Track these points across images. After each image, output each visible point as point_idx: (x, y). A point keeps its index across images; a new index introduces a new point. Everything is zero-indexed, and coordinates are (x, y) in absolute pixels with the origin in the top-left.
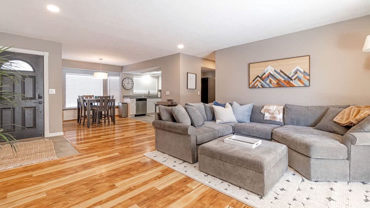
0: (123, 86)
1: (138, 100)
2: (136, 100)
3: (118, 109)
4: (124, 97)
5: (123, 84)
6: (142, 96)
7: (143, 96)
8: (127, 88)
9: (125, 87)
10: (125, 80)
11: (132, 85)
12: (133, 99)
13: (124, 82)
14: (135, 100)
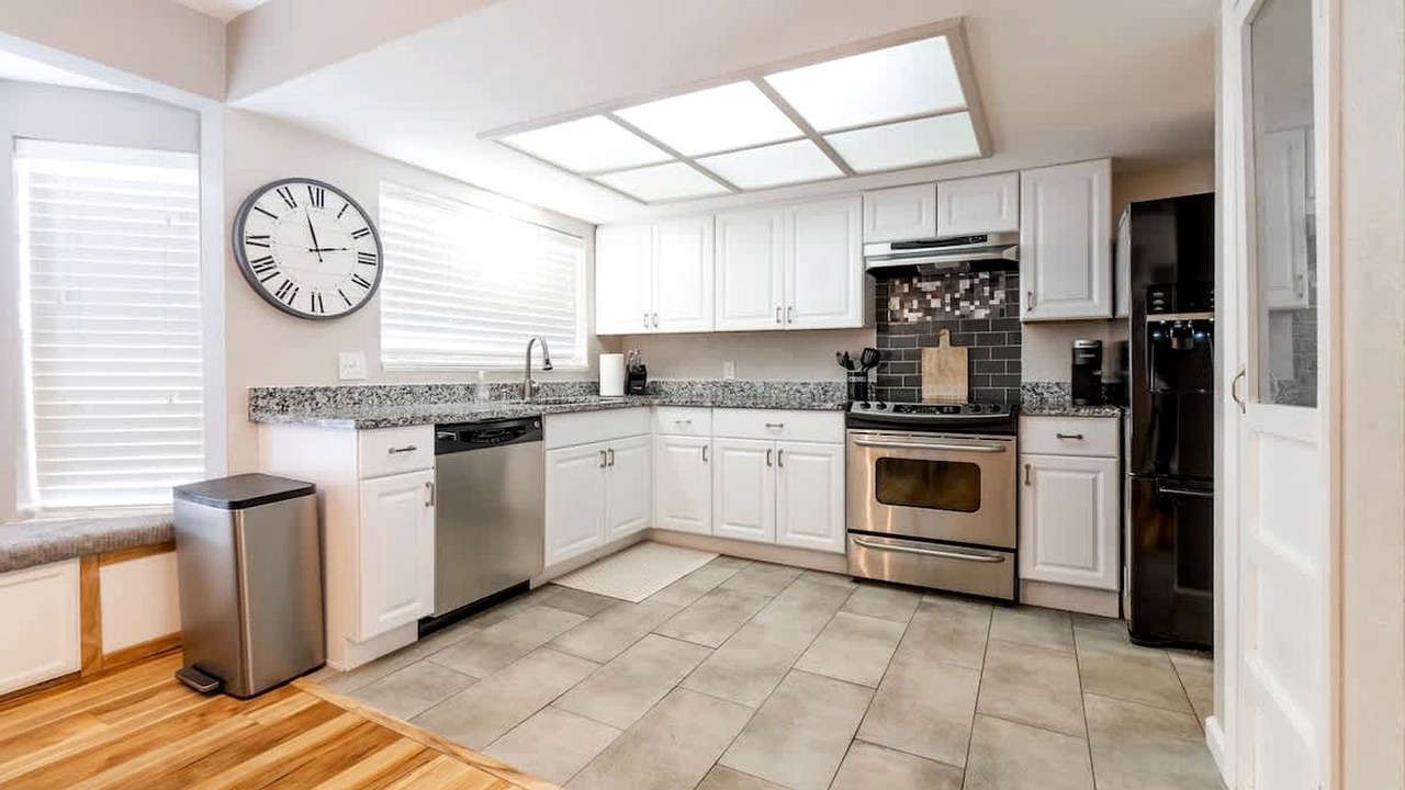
0: (250, 275)
1: (459, 438)
2: (442, 447)
3: (173, 555)
4: (267, 404)
5: (253, 253)
6: (470, 389)
7: (483, 394)
8: (302, 304)
9: (271, 287)
10: (270, 201)
11: (368, 273)
12: (402, 437)
13: (255, 224)
14: (425, 437)
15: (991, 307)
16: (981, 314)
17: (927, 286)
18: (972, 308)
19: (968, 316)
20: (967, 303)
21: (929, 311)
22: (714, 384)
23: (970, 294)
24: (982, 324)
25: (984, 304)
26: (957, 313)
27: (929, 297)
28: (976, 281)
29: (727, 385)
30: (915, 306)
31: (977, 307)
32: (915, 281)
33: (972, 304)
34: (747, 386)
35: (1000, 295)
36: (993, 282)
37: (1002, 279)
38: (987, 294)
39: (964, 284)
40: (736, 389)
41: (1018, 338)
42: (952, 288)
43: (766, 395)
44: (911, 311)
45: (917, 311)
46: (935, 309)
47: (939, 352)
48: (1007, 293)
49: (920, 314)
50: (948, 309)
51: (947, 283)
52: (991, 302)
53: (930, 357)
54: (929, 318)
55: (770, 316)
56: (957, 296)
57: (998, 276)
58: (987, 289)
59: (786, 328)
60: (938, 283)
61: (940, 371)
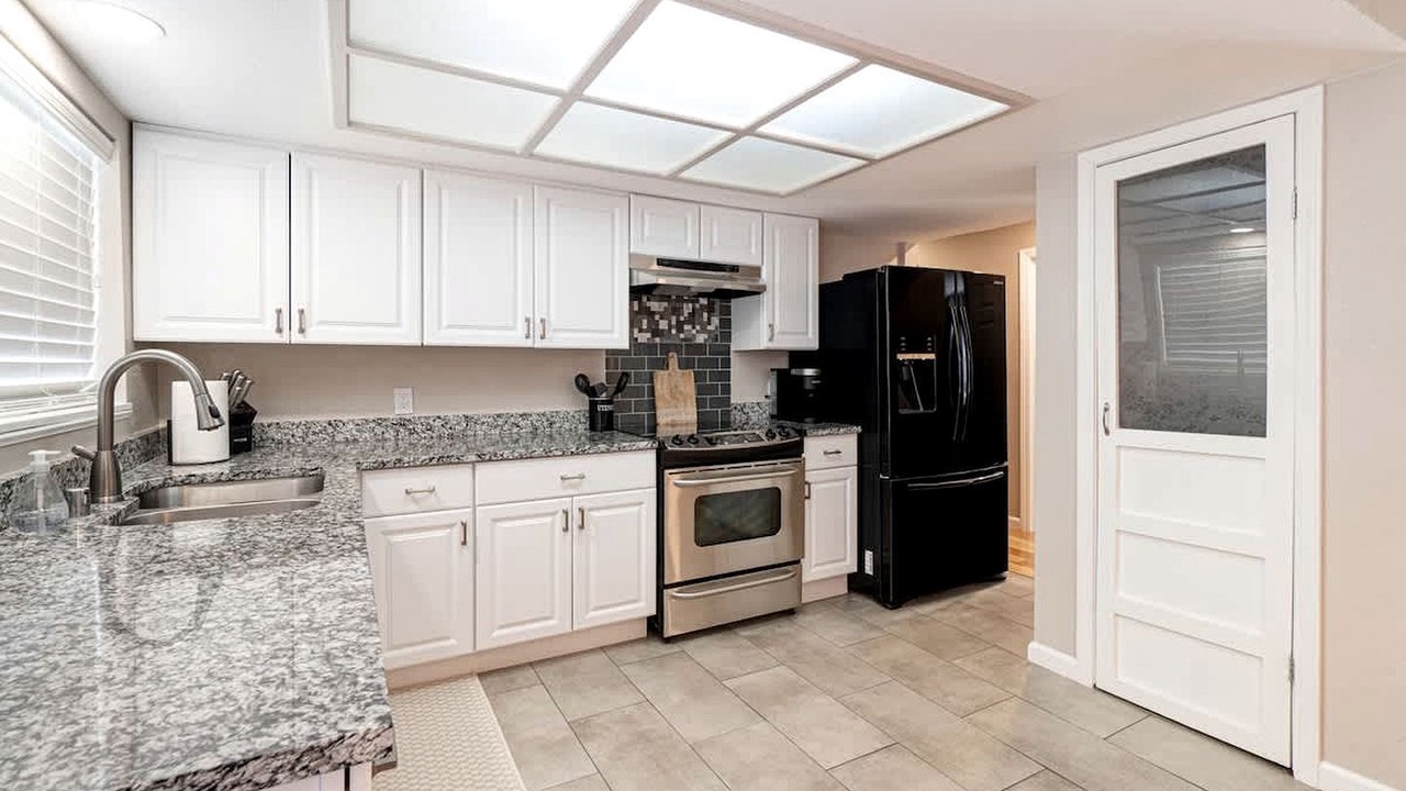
15: (710, 332)
16: (701, 339)
17: (655, 306)
18: (694, 331)
19: (690, 340)
20: (690, 327)
21: (656, 332)
22: (379, 421)
23: (692, 319)
24: (700, 348)
25: (703, 330)
26: (682, 336)
27: (657, 317)
28: (697, 306)
29: (403, 423)
30: (645, 327)
31: (697, 332)
32: (644, 299)
33: (694, 328)
34: (438, 423)
35: (716, 321)
36: (710, 309)
37: (717, 307)
38: (706, 320)
39: (687, 309)
40: (419, 428)
41: (727, 363)
42: (677, 311)
43: (469, 433)
44: (641, 331)
45: (647, 331)
46: (663, 330)
47: (669, 375)
48: (721, 320)
49: (649, 335)
50: (674, 331)
51: (673, 304)
52: (709, 328)
53: (663, 381)
54: (657, 340)
55: (513, 328)
56: (682, 319)
57: (714, 304)
58: (705, 315)
59: (536, 346)
60: (666, 304)
61: (673, 396)
